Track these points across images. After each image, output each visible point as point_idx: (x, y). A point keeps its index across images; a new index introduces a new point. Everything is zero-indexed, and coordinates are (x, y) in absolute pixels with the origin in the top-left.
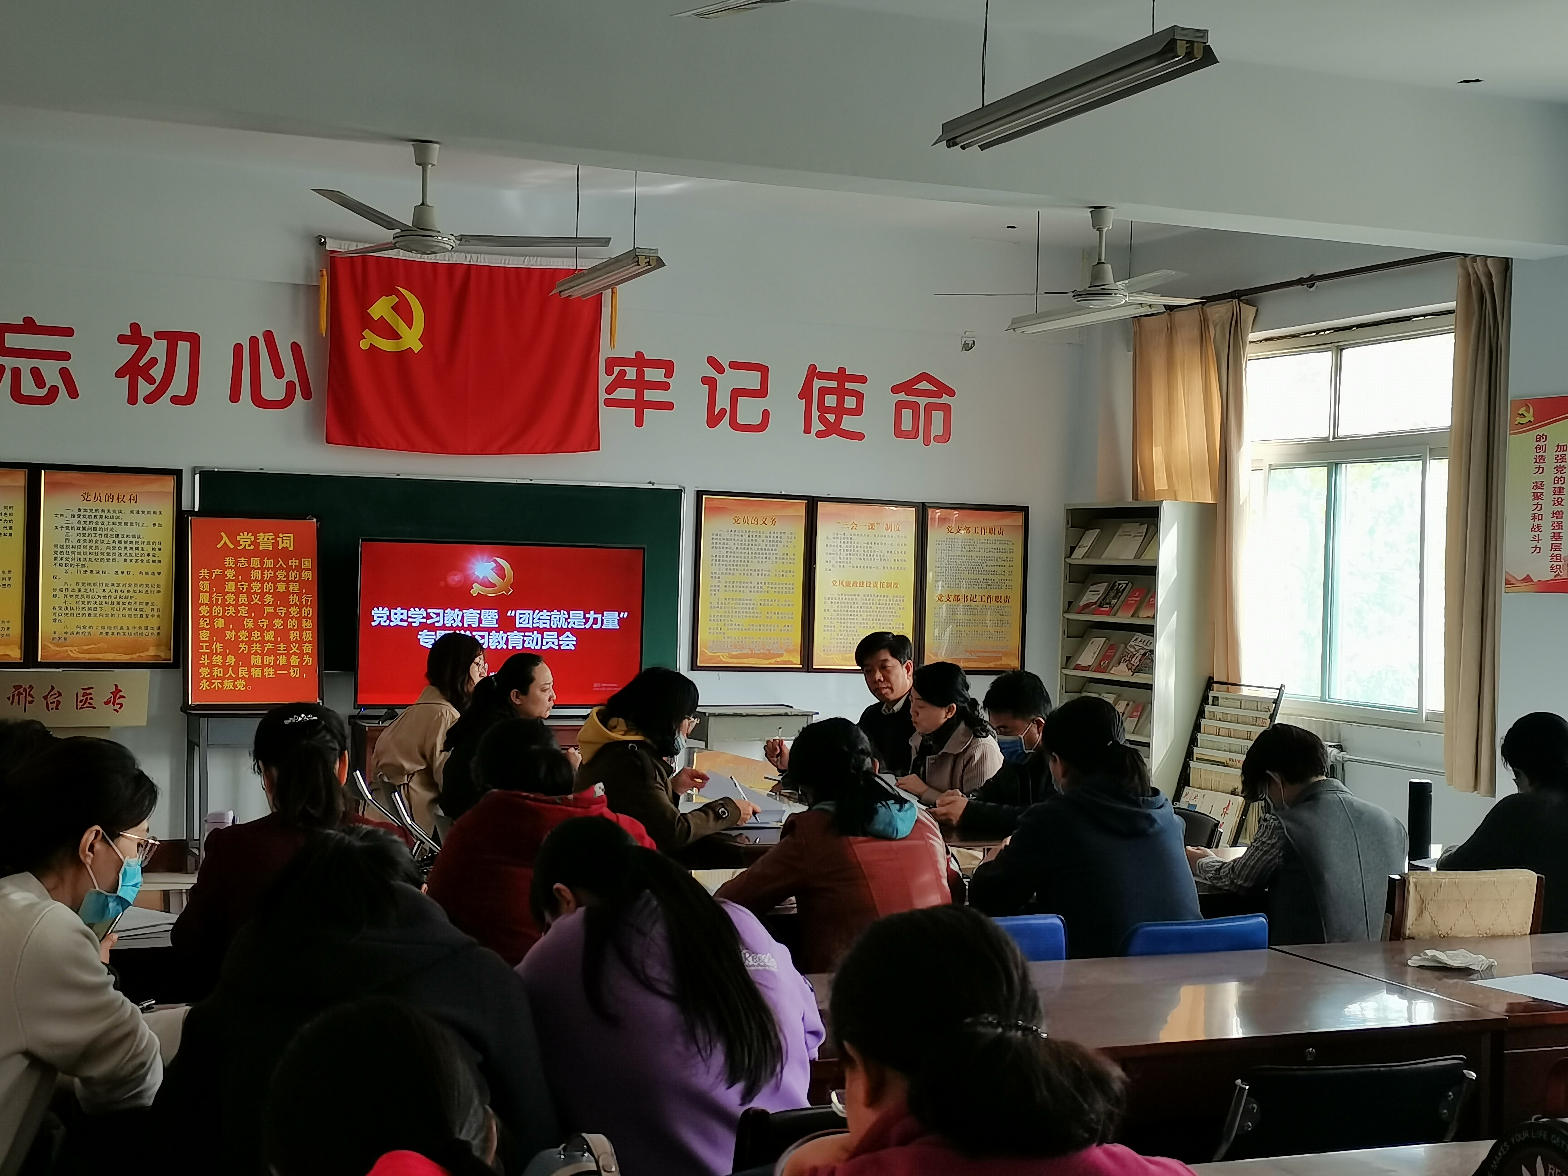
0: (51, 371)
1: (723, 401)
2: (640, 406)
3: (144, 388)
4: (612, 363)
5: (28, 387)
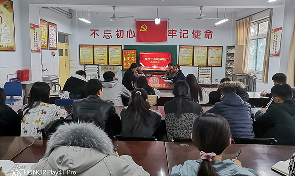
0: (109, 35)
1: (182, 35)
2: (172, 36)
3: (118, 37)
4: (169, 31)
5: (107, 37)
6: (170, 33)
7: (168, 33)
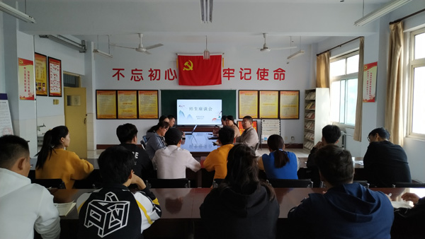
0: (139, 76)
1: (243, 75)
2: (229, 77)
3: (153, 78)
4: (224, 70)
5: (136, 79)
6: (226, 73)
7: (222, 73)
